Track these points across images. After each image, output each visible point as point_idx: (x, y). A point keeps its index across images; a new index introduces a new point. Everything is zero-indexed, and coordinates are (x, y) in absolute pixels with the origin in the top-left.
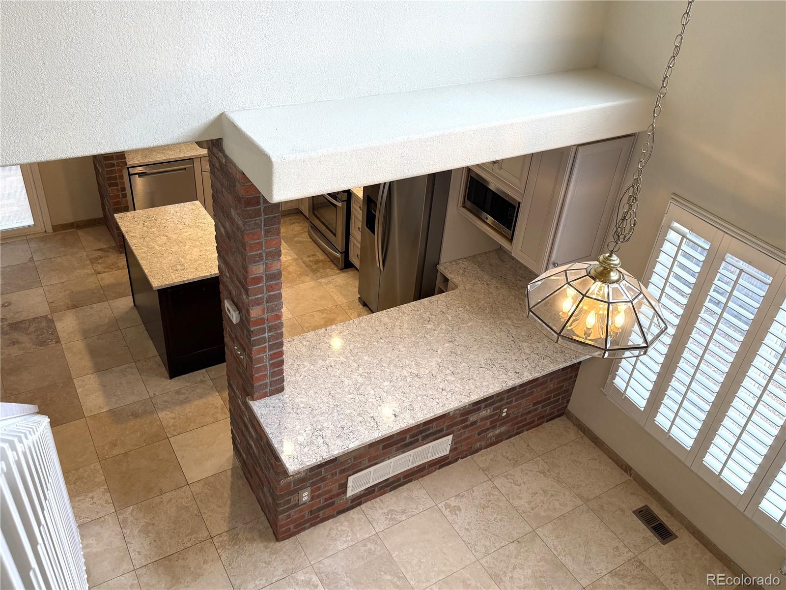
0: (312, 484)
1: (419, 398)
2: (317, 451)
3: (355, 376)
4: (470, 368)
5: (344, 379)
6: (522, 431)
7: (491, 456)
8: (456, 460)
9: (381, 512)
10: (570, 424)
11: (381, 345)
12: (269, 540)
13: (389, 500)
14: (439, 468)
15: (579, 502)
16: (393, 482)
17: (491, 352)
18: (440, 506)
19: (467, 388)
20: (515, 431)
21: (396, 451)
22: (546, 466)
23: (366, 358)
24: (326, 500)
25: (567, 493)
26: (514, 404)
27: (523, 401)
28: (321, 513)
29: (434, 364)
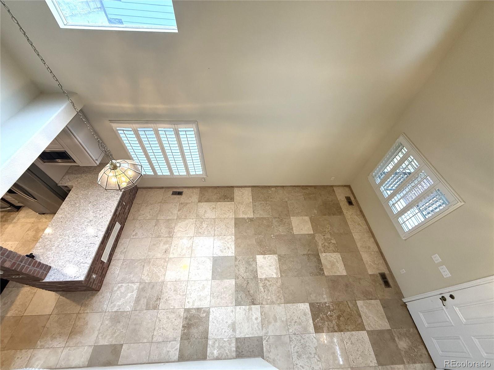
0: (93, 272)
1: (98, 226)
2: (84, 267)
3: (71, 240)
4: (103, 204)
5: (68, 244)
6: (133, 202)
7: (132, 215)
8: (124, 224)
9: (119, 255)
10: (142, 190)
11: (69, 224)
12: (97, 293)
13: (118, 250)
14: (122, 230)
15: (160, 204)
16: (114, 246)
17: (104, 195)
18: (131, 237)
19: (109, 210)
20: (131, 204)
21: (106, 240)
22: (146, 204)
23: (68, 232)
24: (101, 270)
25: (156, 205)
26: (124, 199)
27: (126, 196)
28: (103, 273)
29: (92, 214)
